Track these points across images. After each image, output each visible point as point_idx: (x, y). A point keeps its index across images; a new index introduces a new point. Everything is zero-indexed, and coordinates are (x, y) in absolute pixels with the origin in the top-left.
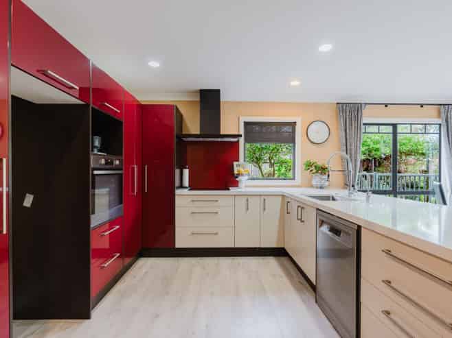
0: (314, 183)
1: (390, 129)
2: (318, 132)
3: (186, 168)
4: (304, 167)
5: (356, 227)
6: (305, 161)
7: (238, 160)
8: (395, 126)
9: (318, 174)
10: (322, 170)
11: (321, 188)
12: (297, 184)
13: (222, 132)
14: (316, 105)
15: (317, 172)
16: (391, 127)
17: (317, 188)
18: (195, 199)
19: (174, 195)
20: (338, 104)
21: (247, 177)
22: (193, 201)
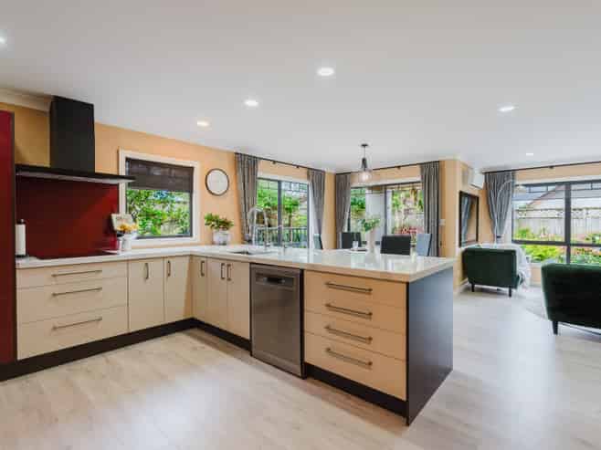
0: (216, 238)
1: (276, 186)
2: (219, 182)
3: (20, 223)
4: (205, 221)
5: (299, 272)
6: (206, 215)
7: (118, 212)
8: (279, 182)
9: (221, 230)
10: (225, 225)
11: (224, 244)
12: (196, 242)
13: (98, 170)
14: (218, 151)
15: (219, 227)
16: (277, 184)
17: (220, 244)
18: (56, 271)
19: (14, 270)
20: (237, 154)
21: (135, 235)
22: (54, 276)
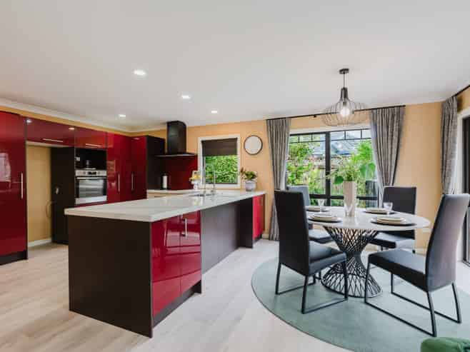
1: (323, 137)
8: (327, 134)
9: (248, 180)
13: (188, 151)
14: (250, 123)
16: (324, 135)
19: (146, 192)
20: (267, 120)
